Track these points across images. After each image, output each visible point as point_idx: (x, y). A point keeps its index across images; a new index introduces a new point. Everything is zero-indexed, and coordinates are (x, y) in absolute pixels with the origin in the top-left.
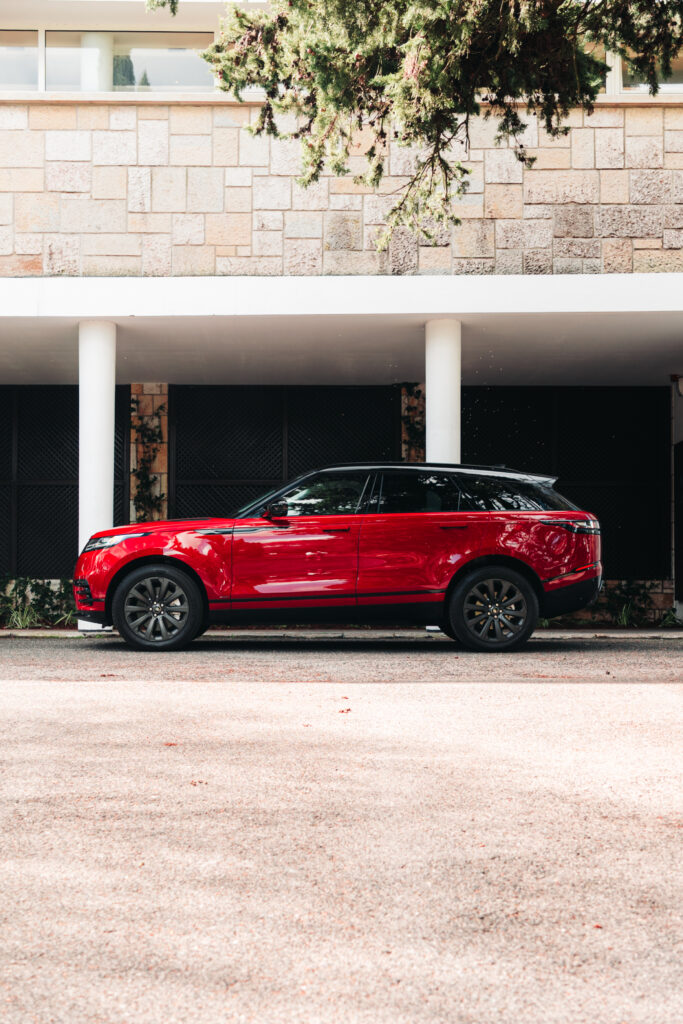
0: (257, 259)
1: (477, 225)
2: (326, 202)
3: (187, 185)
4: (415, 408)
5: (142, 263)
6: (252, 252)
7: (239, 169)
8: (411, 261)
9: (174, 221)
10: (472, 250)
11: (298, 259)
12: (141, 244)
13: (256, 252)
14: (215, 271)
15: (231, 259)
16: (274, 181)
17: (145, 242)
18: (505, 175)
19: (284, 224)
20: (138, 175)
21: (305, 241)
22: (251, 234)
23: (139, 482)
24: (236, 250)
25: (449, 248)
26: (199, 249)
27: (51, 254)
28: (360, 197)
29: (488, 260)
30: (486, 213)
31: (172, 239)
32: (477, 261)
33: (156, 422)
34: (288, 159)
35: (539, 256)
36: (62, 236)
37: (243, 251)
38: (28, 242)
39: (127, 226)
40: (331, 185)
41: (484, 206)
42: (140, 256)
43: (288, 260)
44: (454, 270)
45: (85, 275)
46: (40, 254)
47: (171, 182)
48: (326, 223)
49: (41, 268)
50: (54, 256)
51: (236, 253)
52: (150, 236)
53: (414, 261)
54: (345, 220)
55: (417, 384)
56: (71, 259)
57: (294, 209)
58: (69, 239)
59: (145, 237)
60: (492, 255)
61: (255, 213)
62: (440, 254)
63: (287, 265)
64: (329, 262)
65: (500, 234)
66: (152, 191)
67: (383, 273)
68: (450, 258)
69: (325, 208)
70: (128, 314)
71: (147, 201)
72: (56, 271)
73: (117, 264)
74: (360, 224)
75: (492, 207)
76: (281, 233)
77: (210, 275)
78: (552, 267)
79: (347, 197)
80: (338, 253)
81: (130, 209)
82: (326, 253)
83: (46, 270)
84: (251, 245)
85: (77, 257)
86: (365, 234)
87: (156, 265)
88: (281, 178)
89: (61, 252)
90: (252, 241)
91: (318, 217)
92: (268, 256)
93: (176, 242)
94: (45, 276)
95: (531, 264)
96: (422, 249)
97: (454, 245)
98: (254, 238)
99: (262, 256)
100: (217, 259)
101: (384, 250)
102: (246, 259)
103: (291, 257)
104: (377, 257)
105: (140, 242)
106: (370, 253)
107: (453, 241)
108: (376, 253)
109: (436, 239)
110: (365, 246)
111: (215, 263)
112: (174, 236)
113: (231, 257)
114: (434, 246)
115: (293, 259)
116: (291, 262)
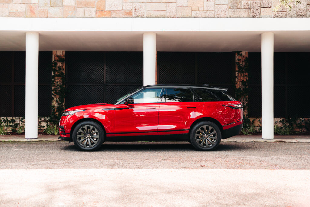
0: (206, 12)
5: (166, 13)
6: (204, 9)
8: (258, 12)
10: (279, 9)
11: (220, 12)
12: (166, 6)
13: (205, 9)
14: (191, 16)
15: (197, 12)
21: (222, 5)
22: (204, 3)
24: (199, 8)
25: (271, 8)
26: (186, 8)
27: (135, 10)
29: (284, 12)
31: (177, 5)
32: (281, 13)
35: (302, 11)
36: (139, 3)
37: (201, 9)
38: (127, 6)
42: (166, 10)
43: (216, 12)
44: (273, 16)
45: (147, 17)
46: (132, 10)
49: (132, 15)
50: (136, 10)
51: (199, 10)
52: (169, 4)
53: (259, 12)
55: (241, 52)
56: (142, 11)
58: (142, 4)
59: (167, 4)
60: (286, 11)
62: (268, 10)
63: (216, 14)
64: (230, 13)
67: (249, 17)
68: (271, 11)
70: (162, 30)
72: (137, 15)
73: (158, 13)
76: (214, 3)
78: (306, 15)
80: (233, 10)
82: (229, 10)
83: (134, 15)
84: (204, 7)
85: (144, 11)
86: (242, 3)
87: (171, 14)
89: (139, 9)
90: (204, 5)
92: (210, 11)
93: (178, 6)
94: (134, 17)
95: (299, 14)
96: (262, 9)
98: (205, 5)
99: (207, 11)
100: (192, 11)
101: (249, 9)
102: (202, 11)
103: (217, 11)
104: (247, 11)
105: (166, 5)
106: (244, 10)
107: (272, 6)
108: (246, 10)
109: (267, 5)
110: (243, 7)
111: (191, 13)
112: (177, 4)
113: (197, 11)
114: (266, 7)
115: (218, 12)
116: (217, 13)
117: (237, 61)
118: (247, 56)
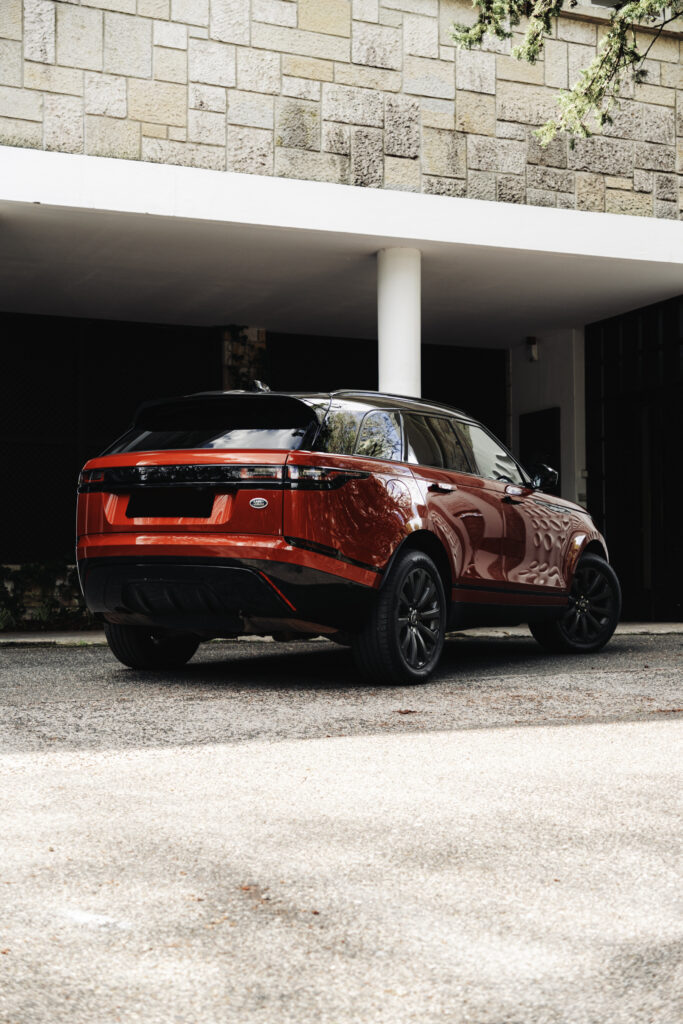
0: (194, 146)
1: (447, 138)
2: (278, 86)
3: (103, 35)
5: (43, 131)
6: (187, 136)
7: (171, 25)
8: (375, 172)
9: (87, 81)
10: (442, 166)
11: (244, 153)
12: (42, 106)
13: (193, 138)
14: (140, 155)
15: (161, 142)
16: (215, 47)
17: (47, 104)
18: (477, 83)
19: (227, 106)
20: (38, 10)
21: (252, 130)
22: (187, 112)
24: (168, 130)
25: (417, 161)
26: (120, 122)
28: (318, 83)
29: (459, 182)
30: (458, 124)
31: (84, 105)
32: (449, 181)
34: (233, 22)
35: (513, 184)
37: (177, 134)
39: (22, 78)
40: (284, 64)
41: (455, 116)
42: (41, 122)
43: (232, 153)
44: (424, 189)
47: (83, 27)
48: (278, 112)
51: (167, 135)
52: (56, 97)
53: (380, 172)
54: (300, 111)
55: (242, 328)
57: (240, 87)
59: (47, 97)
60: (463, 176)
61: (191, 85)
62: (407, 167)
63: (231, 159)
64: (282, 162)
65: (472, 152)
66: (56, 37)
67: (344, 181)
68: (418, 174)
69: (277, 91)
70: (31, 199)
71: (50, 48)
73: (10, 129)
74: (318, 118)
75: (463, 119)
76: (224, 116)
77: (135, 159)
78: (525, 197)
79: (303, 81)
80: (292, 152)
81: (27, 55)
82: (278, 149)
84: (186, 127)
86: (324, 132)
87: (62, 139)
88: (222, 46)
90: (187, 121)
91: (269, 102)
92: (208, 145)
93: (89, 109)
95: (504, 191)
96: (389, 160)
97: (423, 159)
98: (191, 119)
99: (200, 143)
100: (144, 139)
101: (346, 155)
102: (179, 144)
103: (236, 150)
104: (338, 162)
105: (40, 103)
106: (329, 156)
107: (422, 153)
108: (336, 157)
109: (403, 148)
110: (324, 146)
111: (141, 147)
112: (87, 101)
113: (161, 139)
114: (401, 157)
115: (239, 152)
116: (235, 156)
117: (228, 360)
118: (264, 346)
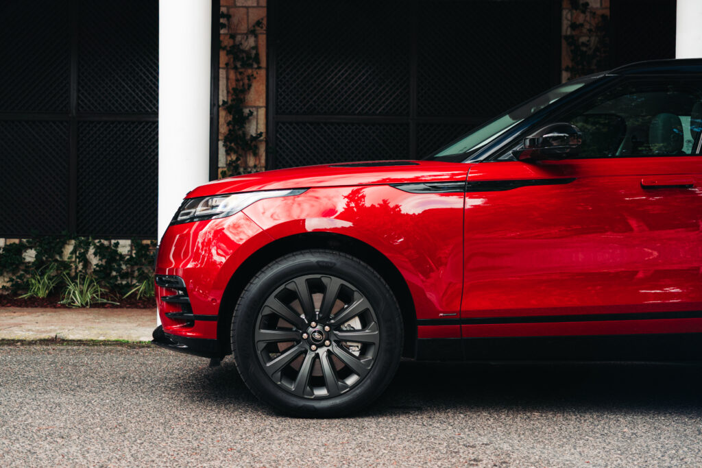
4: (582, 25)
23: (230, 118)
33: (251, 41)
